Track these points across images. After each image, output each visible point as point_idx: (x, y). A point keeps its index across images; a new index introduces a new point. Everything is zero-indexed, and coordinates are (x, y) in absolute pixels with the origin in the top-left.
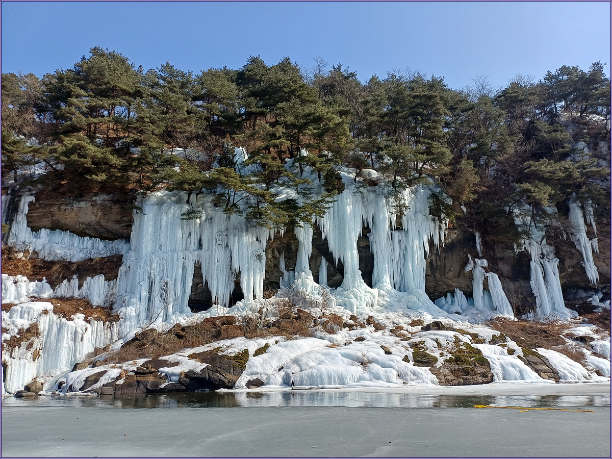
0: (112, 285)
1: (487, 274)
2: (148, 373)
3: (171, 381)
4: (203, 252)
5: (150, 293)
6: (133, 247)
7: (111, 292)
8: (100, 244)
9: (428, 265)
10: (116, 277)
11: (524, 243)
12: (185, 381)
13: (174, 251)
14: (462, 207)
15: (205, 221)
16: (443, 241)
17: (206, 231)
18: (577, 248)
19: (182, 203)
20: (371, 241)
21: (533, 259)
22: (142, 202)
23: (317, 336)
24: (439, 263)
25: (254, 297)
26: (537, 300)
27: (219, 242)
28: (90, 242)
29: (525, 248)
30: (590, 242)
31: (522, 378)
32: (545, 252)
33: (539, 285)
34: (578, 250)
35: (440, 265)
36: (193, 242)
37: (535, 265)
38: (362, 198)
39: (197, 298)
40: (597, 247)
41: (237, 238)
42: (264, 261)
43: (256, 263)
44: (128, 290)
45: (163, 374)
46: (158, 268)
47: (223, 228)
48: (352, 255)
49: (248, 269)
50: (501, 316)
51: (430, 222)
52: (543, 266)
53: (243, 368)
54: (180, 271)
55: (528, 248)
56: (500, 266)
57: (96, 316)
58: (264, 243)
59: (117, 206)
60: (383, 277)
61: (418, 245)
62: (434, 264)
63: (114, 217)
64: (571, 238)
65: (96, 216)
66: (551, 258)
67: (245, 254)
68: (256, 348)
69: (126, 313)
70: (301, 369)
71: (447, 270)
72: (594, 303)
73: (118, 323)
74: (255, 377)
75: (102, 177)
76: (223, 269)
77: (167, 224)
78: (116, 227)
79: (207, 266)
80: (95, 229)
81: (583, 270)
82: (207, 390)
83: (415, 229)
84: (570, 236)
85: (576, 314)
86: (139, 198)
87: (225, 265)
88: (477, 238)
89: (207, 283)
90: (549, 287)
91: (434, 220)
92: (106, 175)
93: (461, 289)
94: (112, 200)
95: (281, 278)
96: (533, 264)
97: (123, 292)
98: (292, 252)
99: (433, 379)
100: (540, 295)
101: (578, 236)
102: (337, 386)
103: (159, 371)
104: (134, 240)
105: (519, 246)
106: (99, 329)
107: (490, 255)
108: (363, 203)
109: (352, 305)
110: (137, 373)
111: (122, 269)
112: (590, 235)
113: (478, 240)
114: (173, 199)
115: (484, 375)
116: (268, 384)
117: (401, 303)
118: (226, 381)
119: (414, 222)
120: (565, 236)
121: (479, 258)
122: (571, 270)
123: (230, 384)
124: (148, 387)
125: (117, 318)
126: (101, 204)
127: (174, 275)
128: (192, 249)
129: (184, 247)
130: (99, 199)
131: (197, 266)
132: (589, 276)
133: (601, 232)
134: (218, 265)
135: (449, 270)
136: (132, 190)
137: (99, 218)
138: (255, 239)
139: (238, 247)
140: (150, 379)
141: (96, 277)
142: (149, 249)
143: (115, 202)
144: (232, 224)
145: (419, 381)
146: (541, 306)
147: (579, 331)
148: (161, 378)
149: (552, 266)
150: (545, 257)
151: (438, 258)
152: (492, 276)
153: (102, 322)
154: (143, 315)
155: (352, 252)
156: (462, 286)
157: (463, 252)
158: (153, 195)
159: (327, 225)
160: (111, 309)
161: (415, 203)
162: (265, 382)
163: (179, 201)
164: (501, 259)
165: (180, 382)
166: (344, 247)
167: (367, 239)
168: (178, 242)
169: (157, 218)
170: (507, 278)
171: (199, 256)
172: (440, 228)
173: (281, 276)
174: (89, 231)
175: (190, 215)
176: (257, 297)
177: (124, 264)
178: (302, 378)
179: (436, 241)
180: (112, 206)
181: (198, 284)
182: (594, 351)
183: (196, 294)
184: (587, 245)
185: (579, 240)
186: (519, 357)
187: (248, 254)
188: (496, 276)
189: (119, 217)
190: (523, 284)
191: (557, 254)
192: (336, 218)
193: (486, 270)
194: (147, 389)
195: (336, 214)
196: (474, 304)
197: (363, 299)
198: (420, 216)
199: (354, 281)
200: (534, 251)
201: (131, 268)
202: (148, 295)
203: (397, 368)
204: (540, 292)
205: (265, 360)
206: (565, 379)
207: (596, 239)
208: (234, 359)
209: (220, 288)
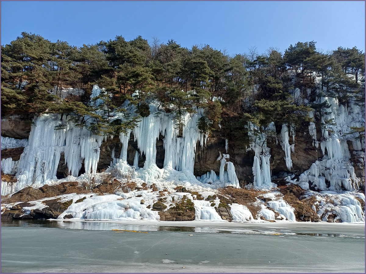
0: (16, 163)
1: (227, 163)
2: (16, 209)
3: (26, 214)
4: (66, 147)
5: (35, 168)
6: (29, 144)
7: (15, 167)
8: (14, 141)
9: (197, 157)
10: (19, 159)
11: (252, 146)
12: (33, 214)
13: (50, 146)
14: (219, 125)
15: (69, 130)
16: (206, 143)
17: (68, 136)
18: (283, 149)
19: (57, 120)
20: (164, 143)
21: (256, 155)
22: (36, 119)
23: (116, 194)
24: (203, 156)
25: (91, 172)
26: (254, 177)
27: (74, 142)
28: (9, 140)
29: (252, 149)
30: (290, 146)
31: (210, 219)
32: (264, 151)
33: (256, 169)
34: (283, 150)
35: (203, 157)
36: (61, 141)
37: (256, 159)
38: (160, 119)
39: (62, 172)
40: (294, 149)
41: (84, 140)
42: (99, 153)
43: (94, 154)
44: (24, 166)
45: (24, 210)
46: (41, 155)
47: (78, 134)
48: (150, 150)
49: (89, 157)
50: (231, 185)
51: (198, 133)
52: (261, 159)
53: (65, 209)
54: (52, 157)
55: (254, 149)
56: (236, 158)
57: (4, 179)
58: (100, 143)
59: (23, 121)
60: (168, 163)
61: (189, 145)
62: (200, 156)
63: (21, 127)
64: (280, 144)
65: (11, 126)
66: (267, 154)
67: (88, 149)
68: (78, 199)
69: (21, 178)
70: (93, 210)
71: (207, 159)
72: (287, 180)
73: (16, 183)
74: (69, 214)
75: (13, 106)
76: (76, 156)
77: (48, 132)
78: (22, 132)
79: (67, 155)
80: (11, 133)
81: (285, 161)
82: (44, 219)
83: (189, 137)
84: (280, 142)
85: (276, 186)
86: (35, 117)
87: (77, 155)
88: (226, 142)
89: (67, 164)
90: (263, 170)
91: (201, 132)
92: (16, 105)
93: (214, 170)
94: (20, 118)
95: (111, 162)
96: (255, 158)
97: (22, 167)
98: (119, 148)
99: (157, 217)
100: (256, 175)
101: (284, 143)
102: (107, 219)
103: (22, 209)
104: (30, 139)
105: (249, 147)
106: (5, 186)
107: (232, 152)
108: (161, 122)
109: (145, 177)
110: (12, 209)
111: (23, 155)
112: (291, 142)
113: (227, 144)
114: (53, 118)
115: (189, 216)
116: (75, 217)
117: (176, 177)
118: (54, 215)
119: (188, 133)
120: (277, 142)
121: (226, 153)
122: (278, 161)
123: (55, 217)
124: (14, 216)
125: (16, 181)
126: (14, 120)
127: (49, 159)
128: (60, 145)
129: (56, 144)
130: (13, 117)
131: (62, 154)
132: (287, 165)
133: (298, 141)
134: (73, 154)
135: (209, 160)
136: (31, 113)
137: (13, 127)
138: (95, 141)
139: (85, 145)
140: (16, 212)
141: (7, 159)
142: (37, 145)
143: (22, 119)
144: (83, 132)
145: (150, 218)
146: (256, 181)
147: (267, 195)
148: (22, 212)
149: (266, 159)
150: (264, 154)
151: (202, 153)
152: (230, 164)
153: (7, 182)
154: (30, 179)
155: (150, 149)
156: (215, 169)
157: (218, 150)
158: (42, 116)
159: (138, 134)
160: (14, 175)
161: (191, 122)
162: (73, 216)
163: (56, 119)
164: (237, 154)
165: (30, 214)
166: (146, 146)
167: (162, 141)
168: (53, 141)
169: (43, 128)
170: (239, 165)
171: (64, 149)
172: (204, 137)
173: (111, 161)
174: (8, 134)
175: (60, 127)
176: (93, 172)
177: (24, 152)
178: (91, 215)
179: (202, 144)
180: (20, 121)
181: (62, 164)
182: (268, 206)
183: (61, 170)
184: (288, 148)
185: (284, 145)
186: (215, 208)
187: (90, 149)
188: (232, 164)
189: (23, 127)
190: (247, 168)
191: (271, 153)
192: (144, 130)
193: (227, 160)
194: (13, 217)
195: (144, 128)
196: (219, 179)
197: (153, 175)
198: (192, 129)
199: (149, 165)
200: (257, 151)
201: (27, 154)
202: (34, 169)
203: (141, 211)
204: (256, 173)
205: (79, 205)
206: (235, 220)
207: (294, 145)
208: (63, 204)
209: (73, 166)
